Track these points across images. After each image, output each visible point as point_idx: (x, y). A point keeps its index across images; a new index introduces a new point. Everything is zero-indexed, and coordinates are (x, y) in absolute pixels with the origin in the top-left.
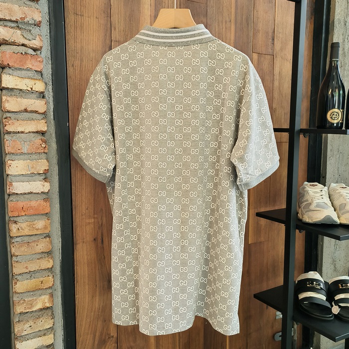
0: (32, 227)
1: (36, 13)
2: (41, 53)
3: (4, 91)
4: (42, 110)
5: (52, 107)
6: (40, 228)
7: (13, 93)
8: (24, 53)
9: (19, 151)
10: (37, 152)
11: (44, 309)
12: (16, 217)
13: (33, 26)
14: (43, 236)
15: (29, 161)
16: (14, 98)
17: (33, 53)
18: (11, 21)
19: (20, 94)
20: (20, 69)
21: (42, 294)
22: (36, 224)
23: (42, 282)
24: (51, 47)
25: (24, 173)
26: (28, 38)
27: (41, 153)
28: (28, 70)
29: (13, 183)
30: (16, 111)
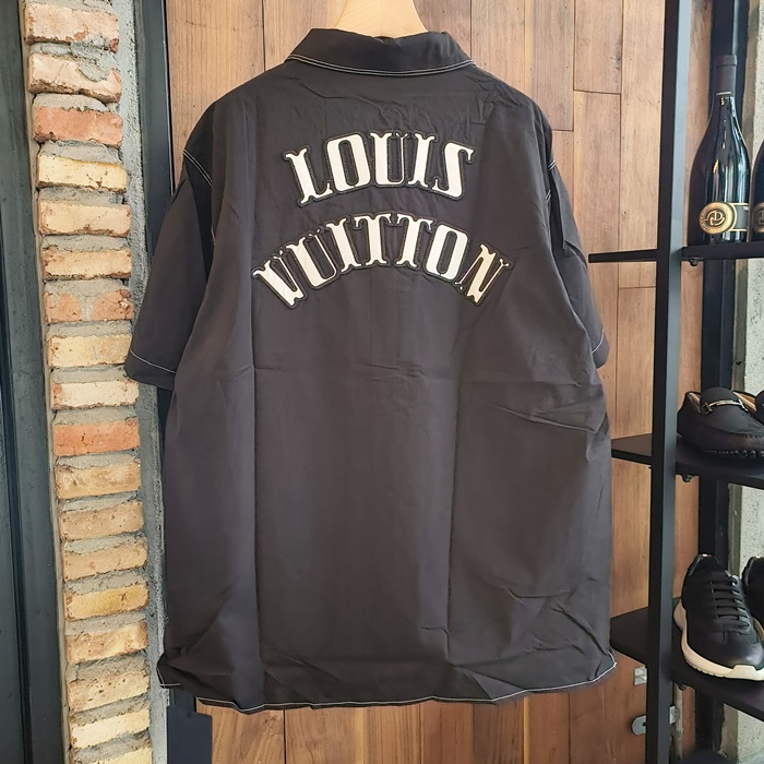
0: (102, 478)
1: (109, 22)
2: (117, 108)
3: (42, 190)
4: (120, 229)
5: (142, 223)
6: (119, 480)
7: (61, 196)
8: (82, 109)
9: (75, 317)
10: (112, 317)
11: (128, 654)
12: (71, 457)
13: (101, 51)
14: (125, 499)
15: (94, 337)
16: (63, 205)
17: (106, 109)
18: (56, 42)
19: (76, 197)
20: (76, 143)
21: (124, 623)
22: (111, 471)
23: (124, 597)
24: (139, 95)
25: (85, 365)
26: (91, 76)
27: (120, 320)
28: (92, 145)
29: (63, 386)
30: (66, 232)
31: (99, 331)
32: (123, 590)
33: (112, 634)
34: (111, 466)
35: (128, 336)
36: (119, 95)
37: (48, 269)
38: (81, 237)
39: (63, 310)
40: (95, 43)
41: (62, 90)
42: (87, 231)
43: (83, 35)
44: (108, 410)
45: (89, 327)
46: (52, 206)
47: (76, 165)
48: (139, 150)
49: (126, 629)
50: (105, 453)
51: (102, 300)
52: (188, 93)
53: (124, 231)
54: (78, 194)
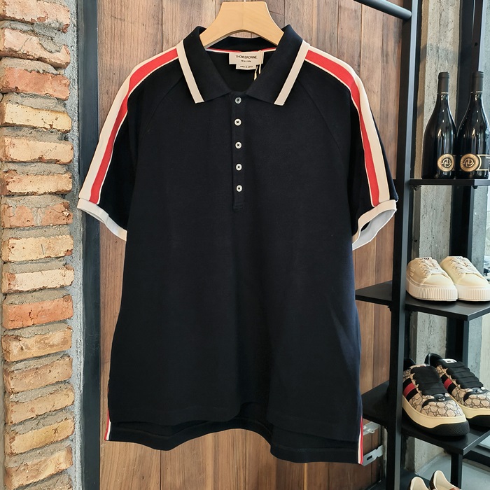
0: (43, 343)
1: (63, 12)
4: (66, 159)
6: (56, 343)
7: (20, 133)
8: (41, 72)
9: (28, 224)
10: (56, 223)
11: (56, 474)
12: (19, 329)
13: (56, 31)
14: (59, 357)
15: (43, 238)
16: (23, 141)
17: (55, 72)
18: (22, 21)
19: (32, 135)
20: (35, 96)
21: (55, 450)
22: (50, 337)
23: (56, 431)
24: (78, 64)
25: (34, 259)
26: (48, 48)
27: (63, 225)
28: (47, 98)
29: (16, 275)
30: (25, 160)
31: (46, 234)
32: (55, 426)
33: (45, 460)
34: (51, 333)
35: (69, 236)
36: (68, 64)
37: (9, 188)
38: (36, 164)
40: (53, 25)
41: (25, 57)
42: (41, 160)
43: (44, 19)
44: (50, 291)
45: (38, 230)
46: (15, 141)
47: (34, 111)
48: (77, 102)
49: (57, 455)
50: (46, 324)
51: (50, 210)
52: (110, 65)
53: (69, 161)
54: (34, 133)
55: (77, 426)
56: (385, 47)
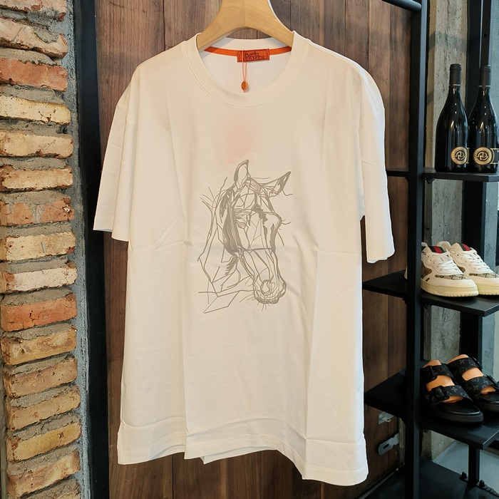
0: (45, 344)
1: (59, 1)
2: (61, 62)
4: (65, 153)
6: (59, 344)
7: (15, 126)
8: (37, 63)
9: (27, 221)
10: (57, 219)
11: (63, 480)
12: (19, 331)
13: (51, 20)
14: (63, 358)
15: (43, 235)
16: (19, 134)
17: (51, 62)
18: (15, 10)
19: (28, 128)
20: (30, 88)
21: (61, 455)
22: (53, 338)
23: (62, 435)
24: (75, 53)
25: (34, 257)
26: (44, 38)
27: (64, 222)
28: (43, 90)
29: (15, 275)
30: (22, 155)
31: (47, 231)
32: (61, 430)
33: (51, 466)
34: (53, 334)
35: (70, 233)
36: (65, 54)
37: (5, 184)
38: (33, 159)
39: (16, 216)
40: (48, 14)
41: (19, 47)
42: (38, 154)
43: (38, 7)
44: (51, 291)
45: (38, 228)
46: (10, 135)
47: (30, 104)
48: (75, 93)
49: (63, 460)
50: (49, 325)
51: (50, 206)
52: (110, 53)
53: (68, 155)
54: (31, 126)
55: (84, 429)
56: (393, 34)
